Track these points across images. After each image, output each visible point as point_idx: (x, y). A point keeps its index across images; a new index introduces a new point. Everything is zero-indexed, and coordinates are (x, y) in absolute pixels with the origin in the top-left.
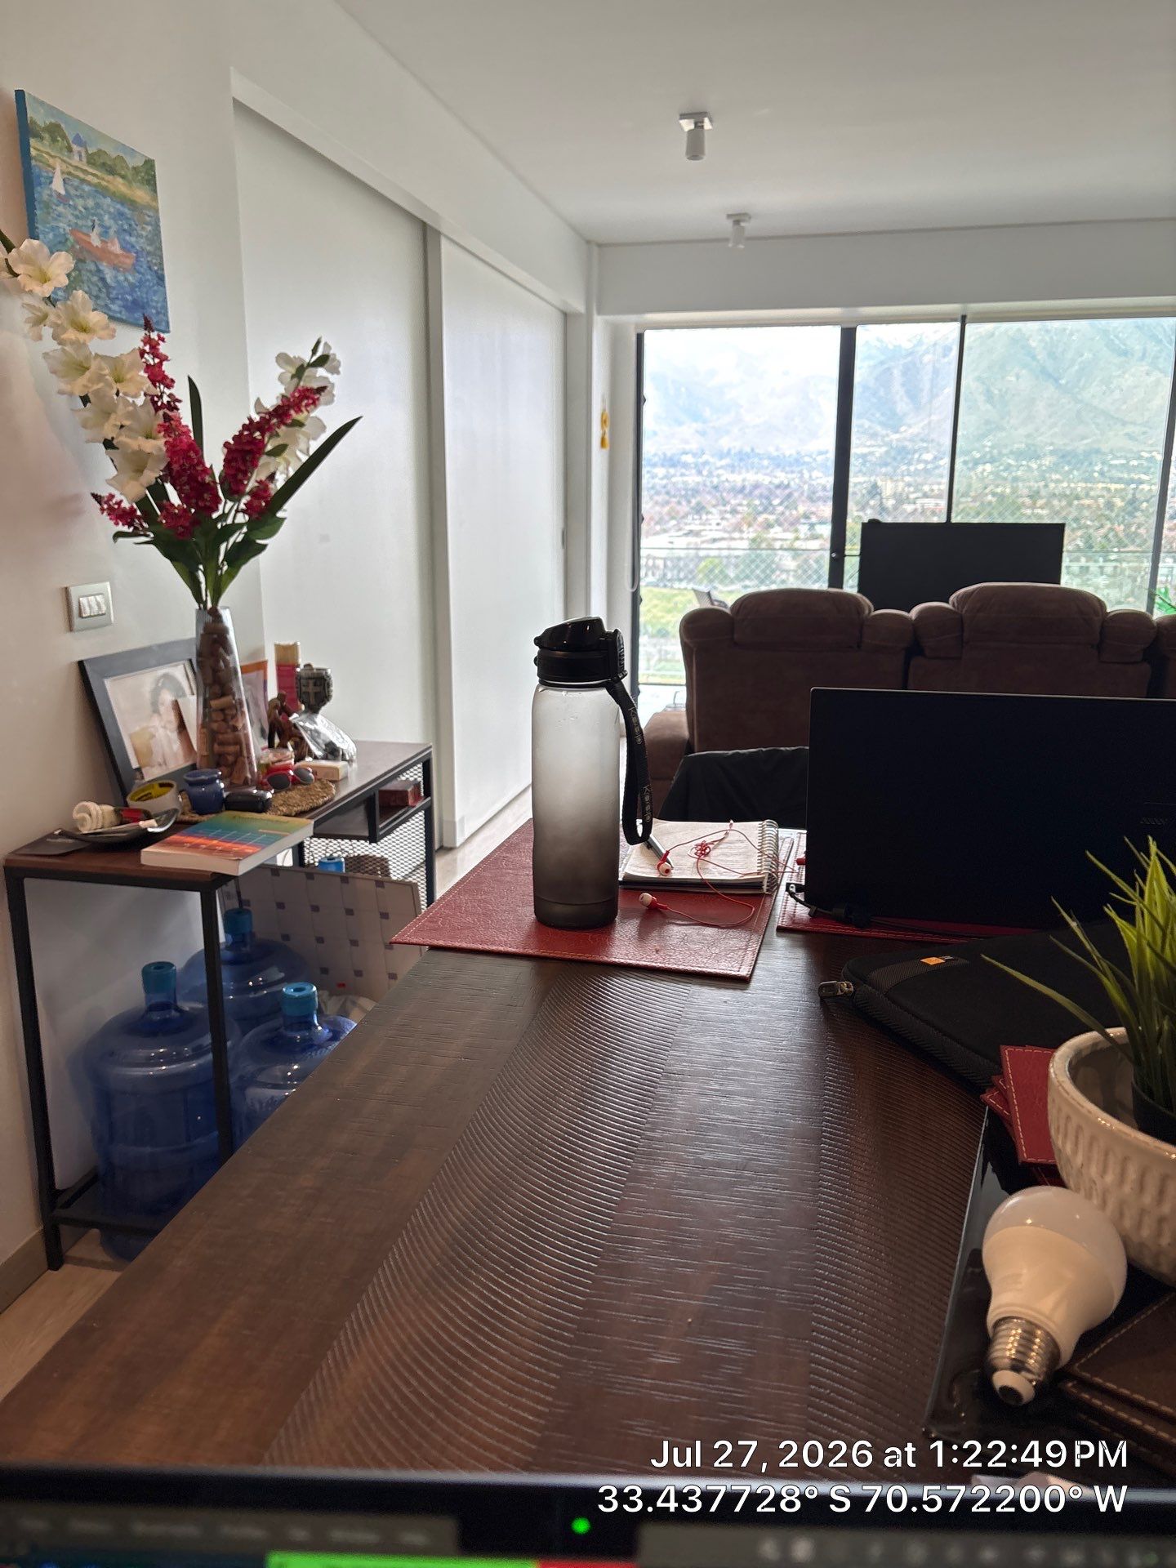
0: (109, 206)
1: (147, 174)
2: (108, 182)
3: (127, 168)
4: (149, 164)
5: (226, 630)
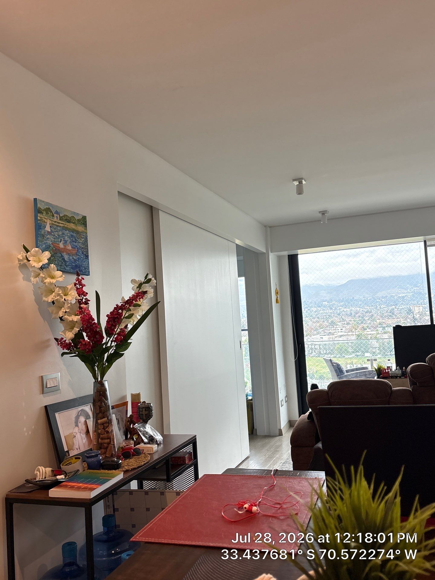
0: (68, 233)
1: (83, 221)
2: (67, 225)
3: (76, 219)
4: (84, 218)
5: (106, 390)
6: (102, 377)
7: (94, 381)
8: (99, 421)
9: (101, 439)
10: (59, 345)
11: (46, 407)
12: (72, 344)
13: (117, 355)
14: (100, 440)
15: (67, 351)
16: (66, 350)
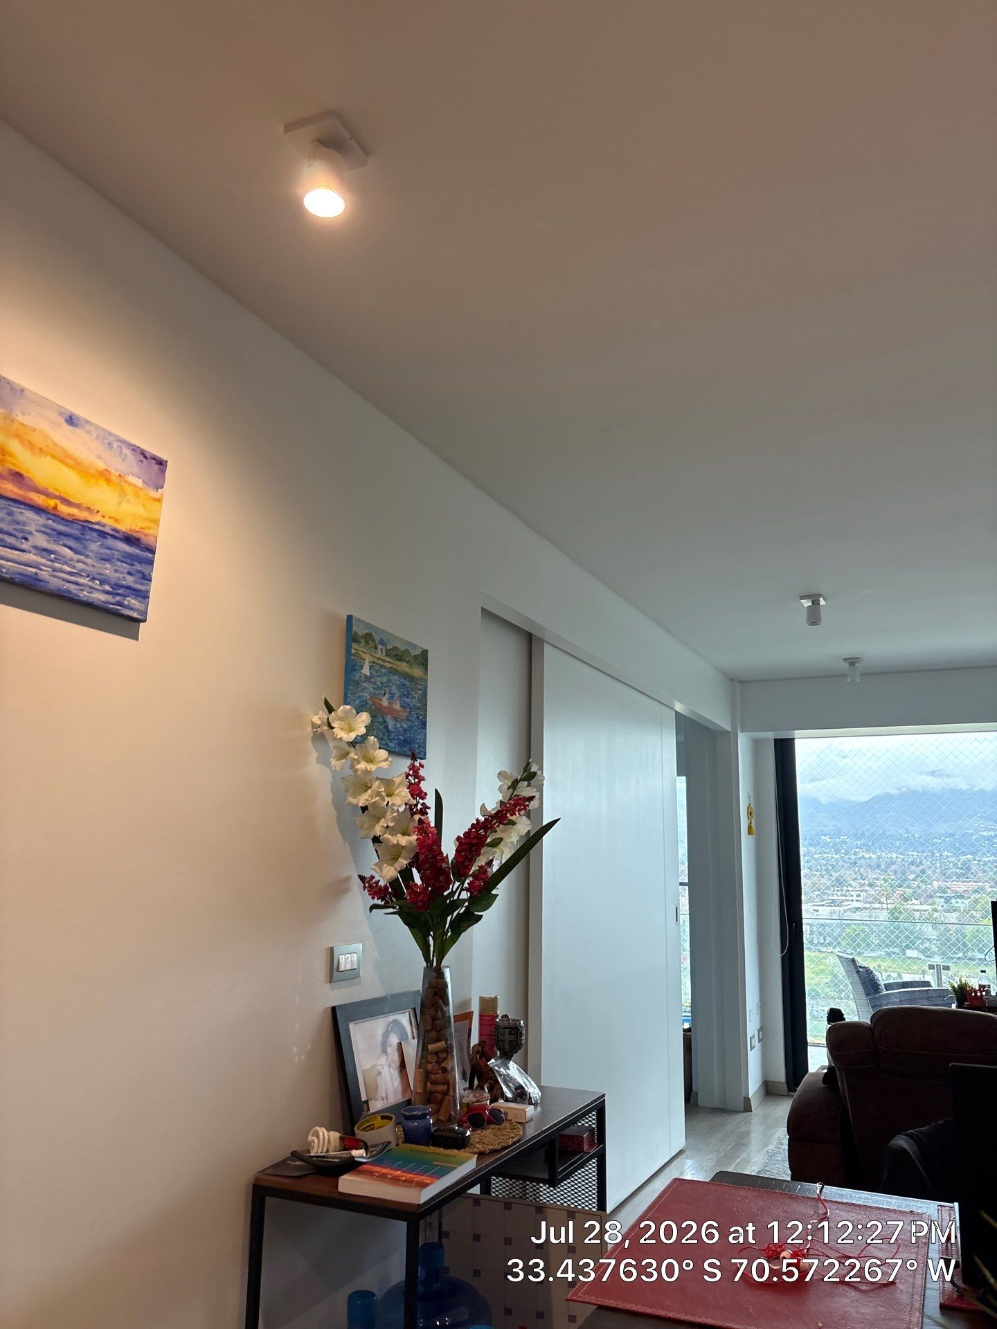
5: (446, 985)
6: (440, 961)
7: (426, 965)
8: (430, 1047)
9: (431, 1083)
10: (366, 890)
11: (334, 1009)
12: (390, 890)
13: (470, 919)
14: (429, 1085)
15: (379, 902)
16: (378, 899)
